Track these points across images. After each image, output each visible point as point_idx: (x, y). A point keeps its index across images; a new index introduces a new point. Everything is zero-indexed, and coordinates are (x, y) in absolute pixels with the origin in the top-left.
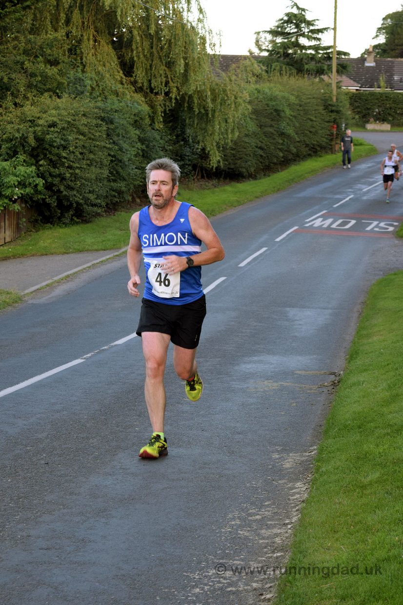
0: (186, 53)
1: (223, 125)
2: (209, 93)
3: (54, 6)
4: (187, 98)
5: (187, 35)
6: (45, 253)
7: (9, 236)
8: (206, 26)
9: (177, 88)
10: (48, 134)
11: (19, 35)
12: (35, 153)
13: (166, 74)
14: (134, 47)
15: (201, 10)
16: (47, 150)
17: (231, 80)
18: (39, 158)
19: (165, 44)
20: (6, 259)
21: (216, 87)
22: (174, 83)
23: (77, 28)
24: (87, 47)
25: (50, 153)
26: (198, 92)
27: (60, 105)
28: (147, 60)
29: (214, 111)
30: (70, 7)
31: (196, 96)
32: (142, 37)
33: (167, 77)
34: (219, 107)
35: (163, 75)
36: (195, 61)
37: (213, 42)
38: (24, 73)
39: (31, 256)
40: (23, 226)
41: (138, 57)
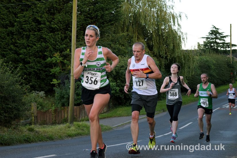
0: (173, 41)
1: (188, 69)
2: (183, 57)
3: (122, 25)
4: (174, 59)
5: (174, 34)
6: (119, 116)
7: (106, 110)
8: (181, 31)
9: (170, 55)
10: (121, 70)
11: (109, 34)
12: (116, 78)
13: (165, 49)
14: (153, 39)
15: (179, 25)
16: (120, 76)
17: (191, 52)
18: (117, 80)
19: (165, 38)
20: (104, 118)
21: (185, 54)
22: (169, 53)
23: (131, 33)
24: (135, 40)
25: (121, 77)
26: (178, 56)
27: (125, 59)
28: (158, 45)
29: (185, 64)
30: (128, 25)
31: (177, 58)
32: (156, 36)
33: (166, 51)
34: (187, 62)
35: (164, 50)
36: (177, 45)
37: (183, 37)
38: (112, 48)
39: (115, 117)
40: (111, 105)
41: (155, 43)
